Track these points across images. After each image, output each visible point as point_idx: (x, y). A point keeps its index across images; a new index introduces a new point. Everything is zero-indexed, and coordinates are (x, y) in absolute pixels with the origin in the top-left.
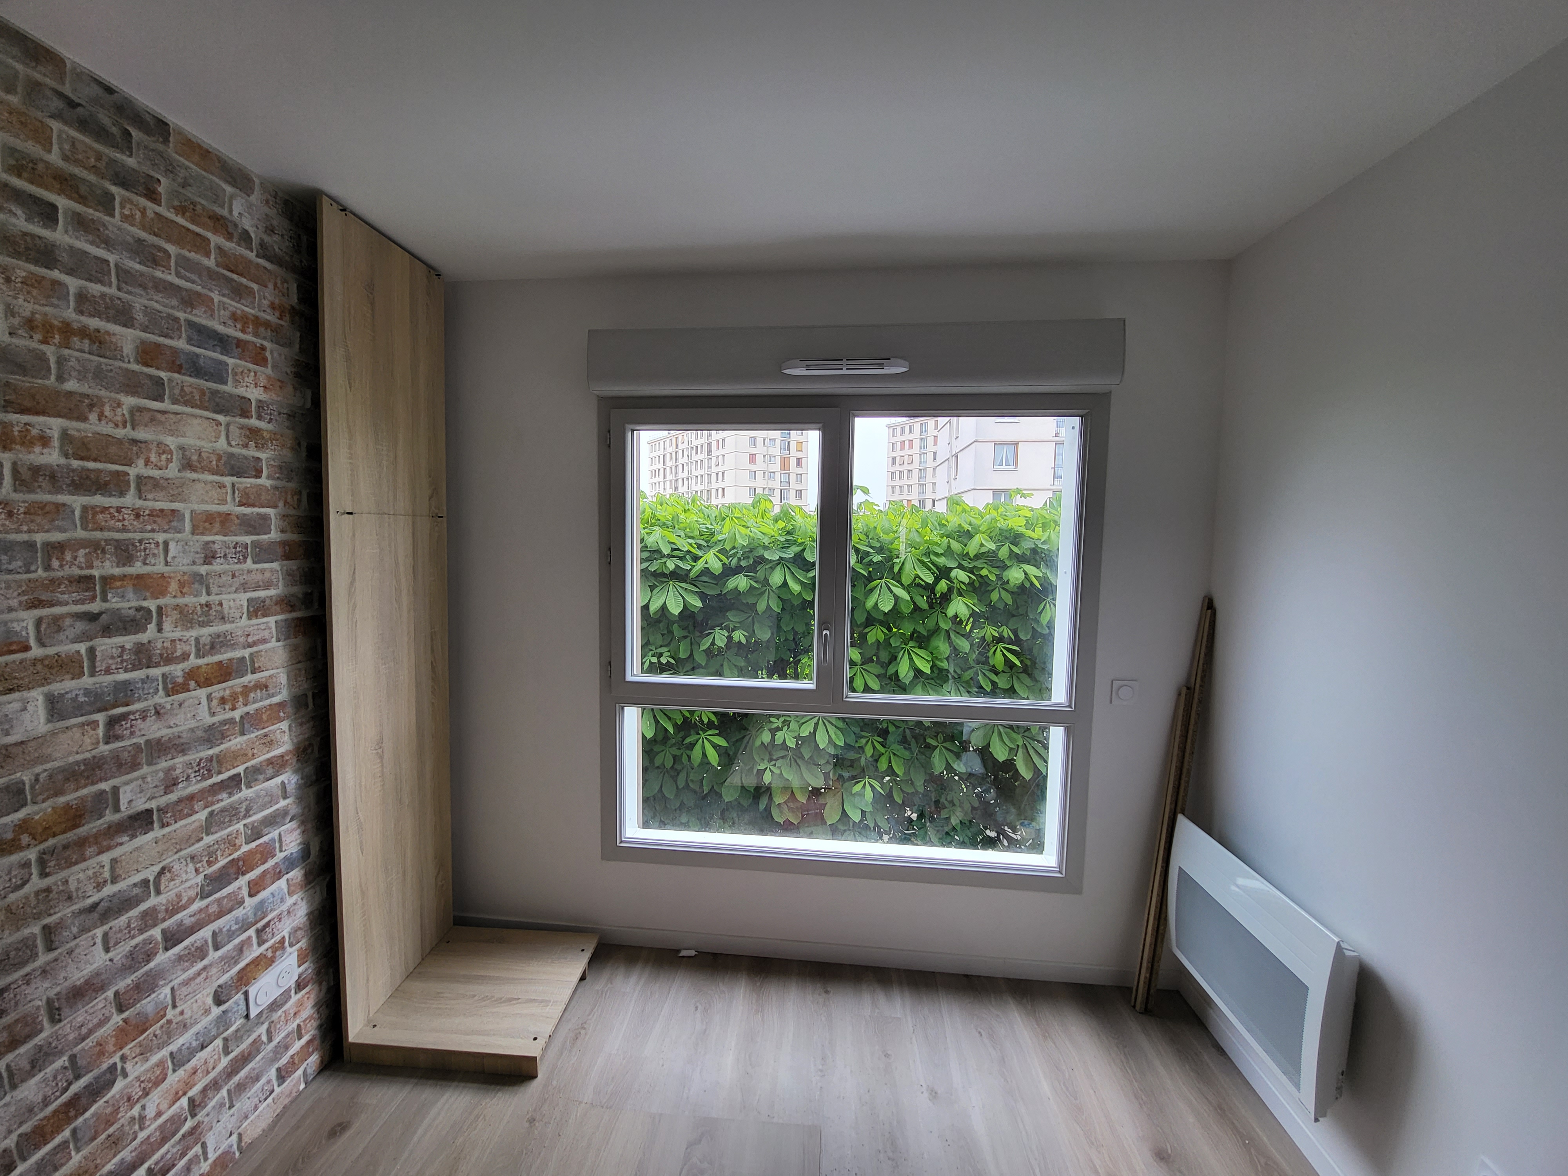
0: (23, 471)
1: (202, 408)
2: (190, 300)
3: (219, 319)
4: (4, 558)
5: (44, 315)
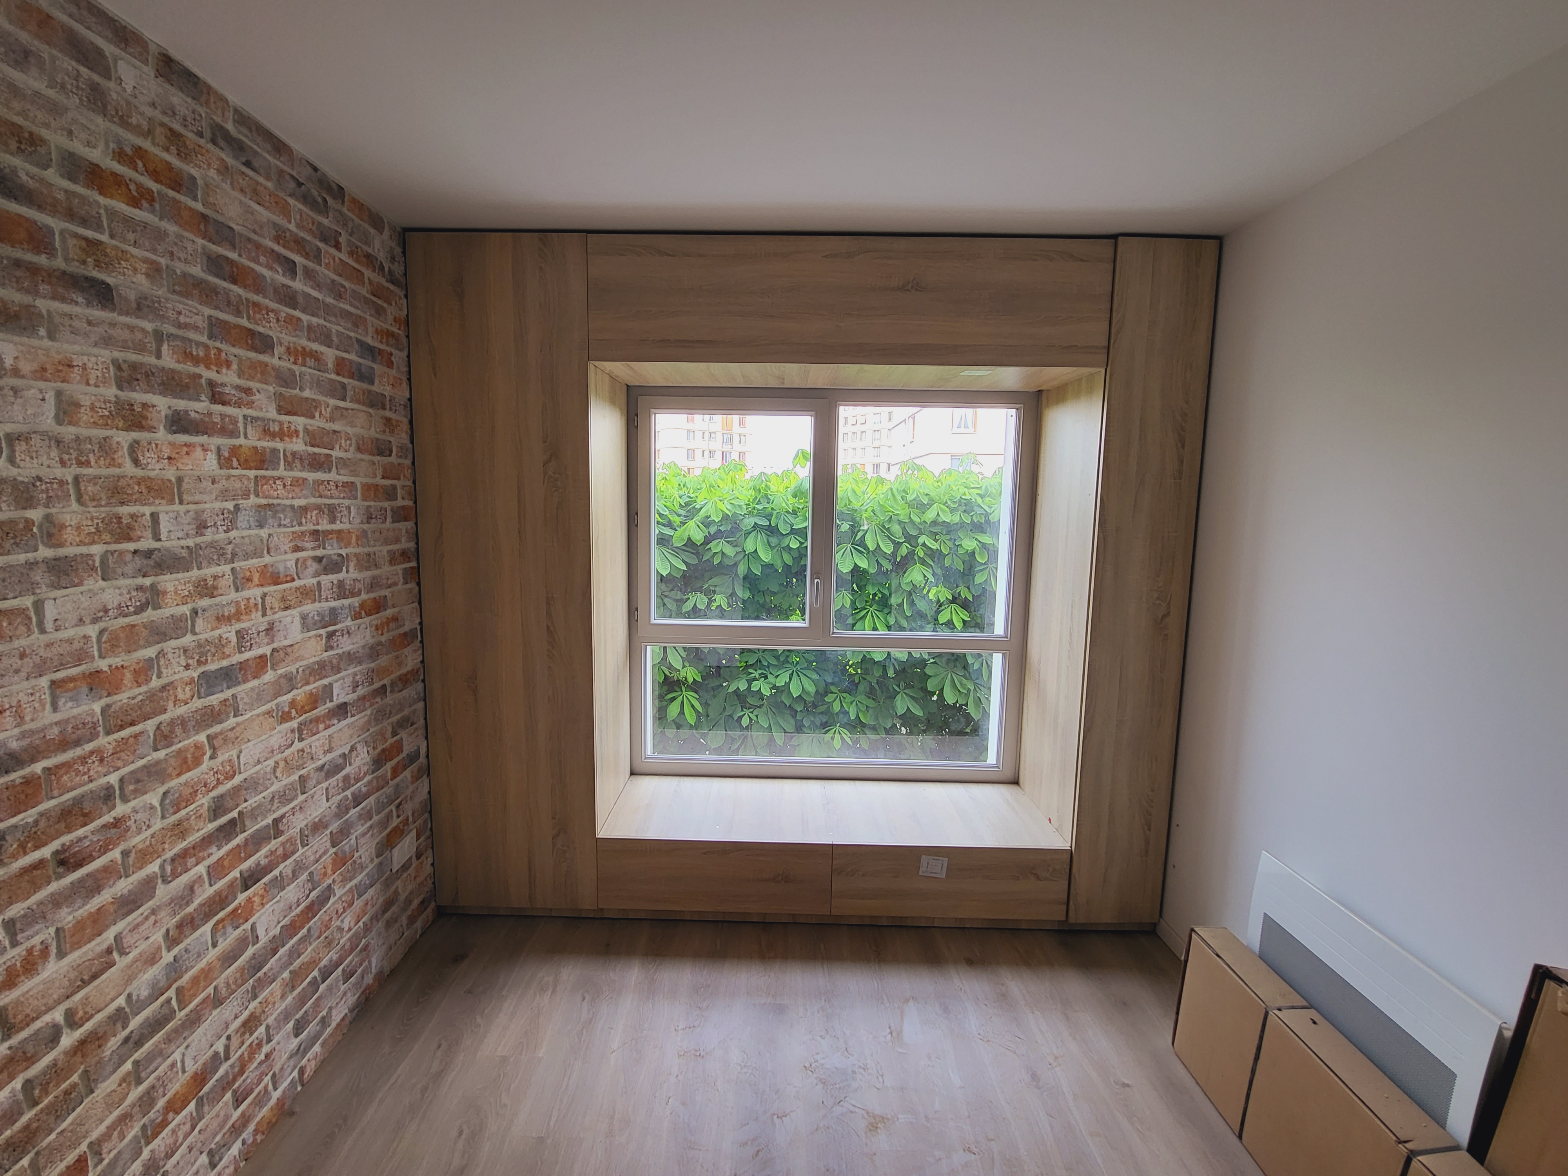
0: (288, 454)
1: (364, 404)
2: (357, 322)
3: (370, 335)
4: (282, 516)
5: (295, 343)
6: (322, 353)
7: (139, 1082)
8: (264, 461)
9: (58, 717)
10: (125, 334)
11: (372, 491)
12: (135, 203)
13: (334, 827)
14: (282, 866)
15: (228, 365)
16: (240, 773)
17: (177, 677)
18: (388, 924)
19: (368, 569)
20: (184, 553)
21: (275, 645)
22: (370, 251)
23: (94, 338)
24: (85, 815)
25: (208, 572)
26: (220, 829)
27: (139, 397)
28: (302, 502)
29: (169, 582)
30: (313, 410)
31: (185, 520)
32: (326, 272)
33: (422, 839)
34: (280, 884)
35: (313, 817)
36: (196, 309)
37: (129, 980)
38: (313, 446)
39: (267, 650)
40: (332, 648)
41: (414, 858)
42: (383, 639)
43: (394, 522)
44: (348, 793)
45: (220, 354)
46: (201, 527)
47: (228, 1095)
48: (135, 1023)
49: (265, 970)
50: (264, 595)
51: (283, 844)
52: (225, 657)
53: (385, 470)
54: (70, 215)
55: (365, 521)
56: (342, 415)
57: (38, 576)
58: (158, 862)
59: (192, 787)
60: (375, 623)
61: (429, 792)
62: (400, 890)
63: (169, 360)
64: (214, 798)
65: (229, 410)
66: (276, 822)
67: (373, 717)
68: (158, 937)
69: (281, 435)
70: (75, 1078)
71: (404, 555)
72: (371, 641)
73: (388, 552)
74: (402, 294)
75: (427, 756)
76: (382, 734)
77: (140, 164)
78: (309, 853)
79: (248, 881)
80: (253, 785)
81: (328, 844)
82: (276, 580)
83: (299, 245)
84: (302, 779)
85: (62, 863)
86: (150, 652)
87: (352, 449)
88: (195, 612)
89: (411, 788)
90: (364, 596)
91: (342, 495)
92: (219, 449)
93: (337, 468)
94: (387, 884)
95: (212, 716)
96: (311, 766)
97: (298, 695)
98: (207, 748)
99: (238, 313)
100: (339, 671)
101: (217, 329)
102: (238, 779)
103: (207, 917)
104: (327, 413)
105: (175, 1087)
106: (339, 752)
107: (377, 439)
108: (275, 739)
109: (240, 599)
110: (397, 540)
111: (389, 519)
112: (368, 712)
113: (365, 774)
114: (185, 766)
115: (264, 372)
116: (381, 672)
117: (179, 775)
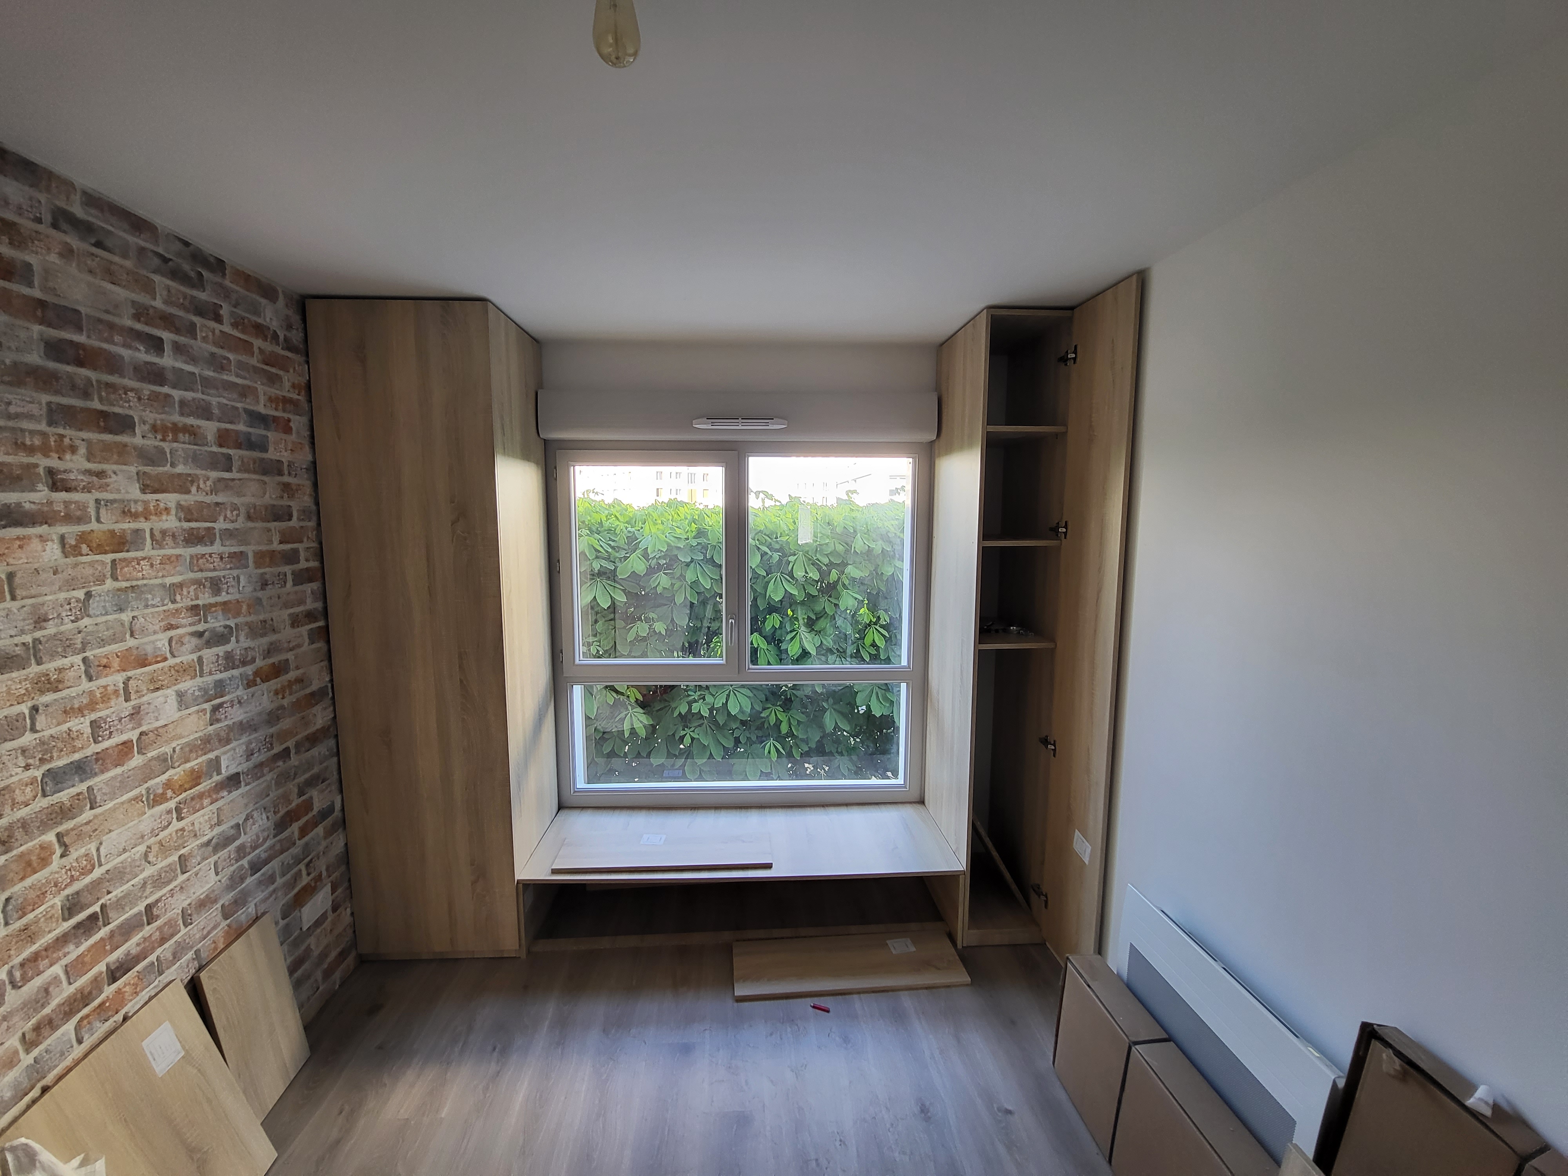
0: (157, 534)
1: (255, 472)
2: (244, 392)
3: (262, 402)
4: (150, 596)
5: (162, 420)
6: (199, 427)
8: (124, 544)
13: (226, 899)
14: (159, 951)
16: (100, 865)
17: (15, 779)
18: (298, 984)
19: (263, 635)
20: (18, 650)
21: (144, 728)
22: (260, 320)
25: (51, 665)
26: (77, 926)
28: (177, 579)
30: (189, 484)
31: (19, 616)
32: (203, 345)
33: (339, 891)
34: (156, 970)
35: (198, 894)
36: (31, 397)
38: (189, 521)
39: (133, 735)
40: (218, 721)
41: (329, 913)
42: (285, 702)
43: (294, 585)
44: (244, 862)
45: (62, 441)
46: (40, 621)
50: (128, 679)
51: (159, 928)
52: (75, 750)
53: (283, 535)
55: (258, 588)
56: (226, 487)
58: (5, 969)
59: (39, 889)
60: (274, 688)
61: (346, 844)
62: (313, 947)
64: (68, 896)
65: (76, 497)
66: (150, 907)
67: (273, 782)
69: (146, 514)
71: (310, 616)
72: (269, 707)
73: (289, 615)
74: (301, 360)
75: (343, 810)
76: (285, 797)
78: (194, 931)
79: (117, 973)
80: (118, 875)
81: (219, 918)
82: (143, 662)
83: (167, 321)
84: (182, 858)
87: (241, 519)
88: (35, 709)
89: (324, 844)
90: (259, 663)
91: (228, 566)
92: (62, 538)
93: (221, 540)
94: (295, 944)
95: (64, 813)
96: (193, 845)
97: (175, 775)
98: (57, 846)
99: (86, 395)
100: (228, 741)
101: (61, 415)
102: (98, 873)
103: (69, 1015)
104: (206, 486)
106: (233, 823)
107: (274, 506)
108: (145, 823)
109: (94, 688)
110: (302, 602)
111: (290, 583)
112: (268, 777)
113: (265, 840)
114: (29, 869)
115: (122, 453)
116: (282, 736)
117: (22, 879)
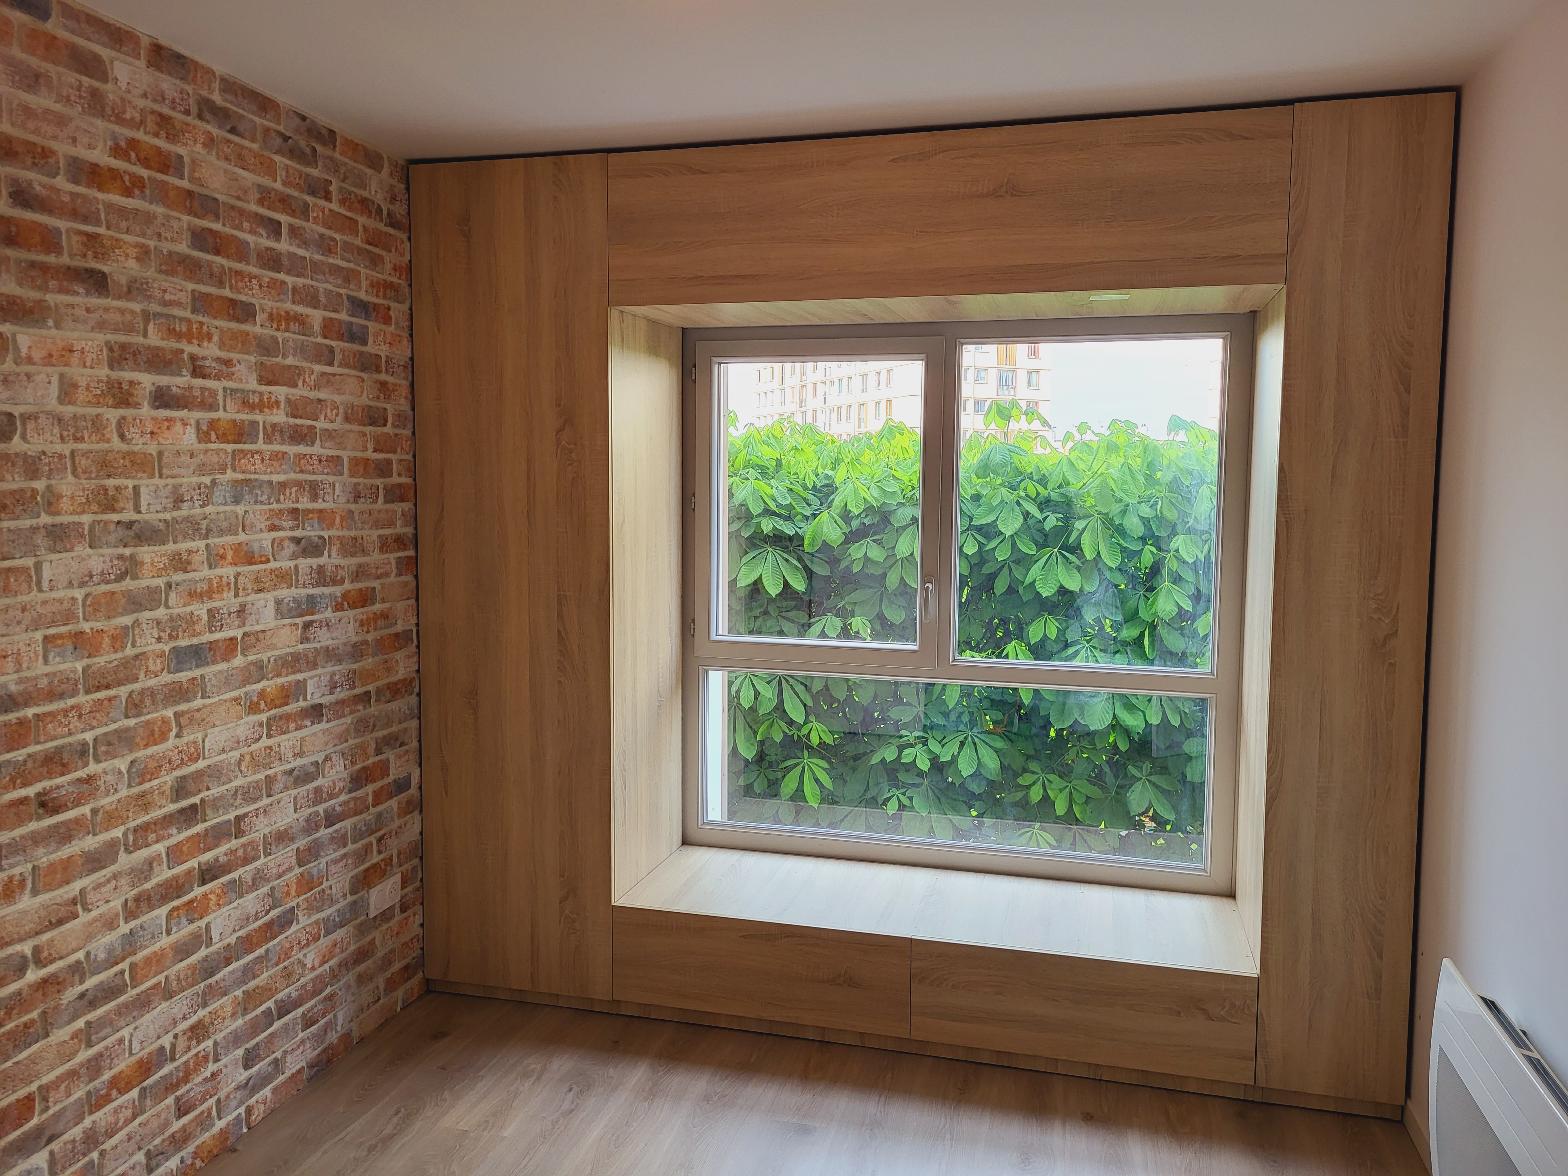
0: (268, 427)
1: (354, 368)
2: (349, 277)
3: (364, 287)
4: (259, 492)
5: (278, 308)
6: (307, 316)
7: (90, 1045)
8: (242, 434)
9: (48, 669)
10: (117, 317)
11: (360, 466)
12: (128, 193)
13: (302, 843)
14: (241, 871)
15: (209, 337)
16: (204, 758)
17: (149, 648)
18: (361, 979)
19: (353, 554)
20: (162, 526)
21: (247, 629)
22: (365, 194)
23: (91, 323)
24: (64, 765)
25: (184, 546)
26: (182, 811)
27: (127, 375)
28: (282, 478)
29: (147, 553)
30: (296, 377)
31: (164, 493)
32: (315, 226)
33: (409, 888)
34: (237, 889)
35: (278, 825)
36: (181, 285)
37: (90, 937)
38: (294, 417)
39: (238, 633)
40: (308, 640)
41: (397, 910)
42: (370, 637)
43: (386, 502)
44: (321, 808)
45: (201, 328)
46: (178, 501)
47: (170, 1100)
48: (91, 982)
49: (217, 977)
50: (238, 574)
51: (244, 846)
52: (195, 634)
53: (377, 442)
54: (75, 214)
55: (352, 500)
56: (328, 382)
57: (40, 539)
58: (122, 828)
59: (158, 761)
60: (360, 617)
61: (421, 833)
62: (377, 943)
63: (154, 338)
64: (177, 777)
65: (209, 383)
66: (239, 819)
67: (352, 726)
68: (117, 904)
69: (261, 406)
70: (35, 1014)
71: (399, 542)
72: (354, 639)
73: (379, 536)
74: (404, 237)
75: (420, 788)
76: (362, 747)
77: (133, 155)
78: (272, 864)
79: (207, 874)
80: (216, 773)
81: (294, 861)
82: (250, 560)
83: (285, 203)
84: (268, 780)
85: (42, 805)
86: (127, 620)
87: (339, 419)
88: (169, 585)
89: (397, 823)
90: (347, 586)
91: (326, 471)
92: (198, 423)
93: (321, 441)
94: (362, 930)
95: (180, 693)
96: (278, 769)
97: (268, 687)
98: (174, 724)
99: (221, 284)
100: (315, 666)
101: (201, 303)
102: (201, 764)
103: (165, 899)
104: (311, 380)
105: (122, 1065)
106: (313, 759)
107: (370, 407)
108: (241, 729)
109: (213, 577)
110: (391, 524)
111: (381, 499)
112: (348, 720)
113: (341, 791)
114: (152, 739)
115: (242, 342)
116: (367, 676)
117: (146, 746)
